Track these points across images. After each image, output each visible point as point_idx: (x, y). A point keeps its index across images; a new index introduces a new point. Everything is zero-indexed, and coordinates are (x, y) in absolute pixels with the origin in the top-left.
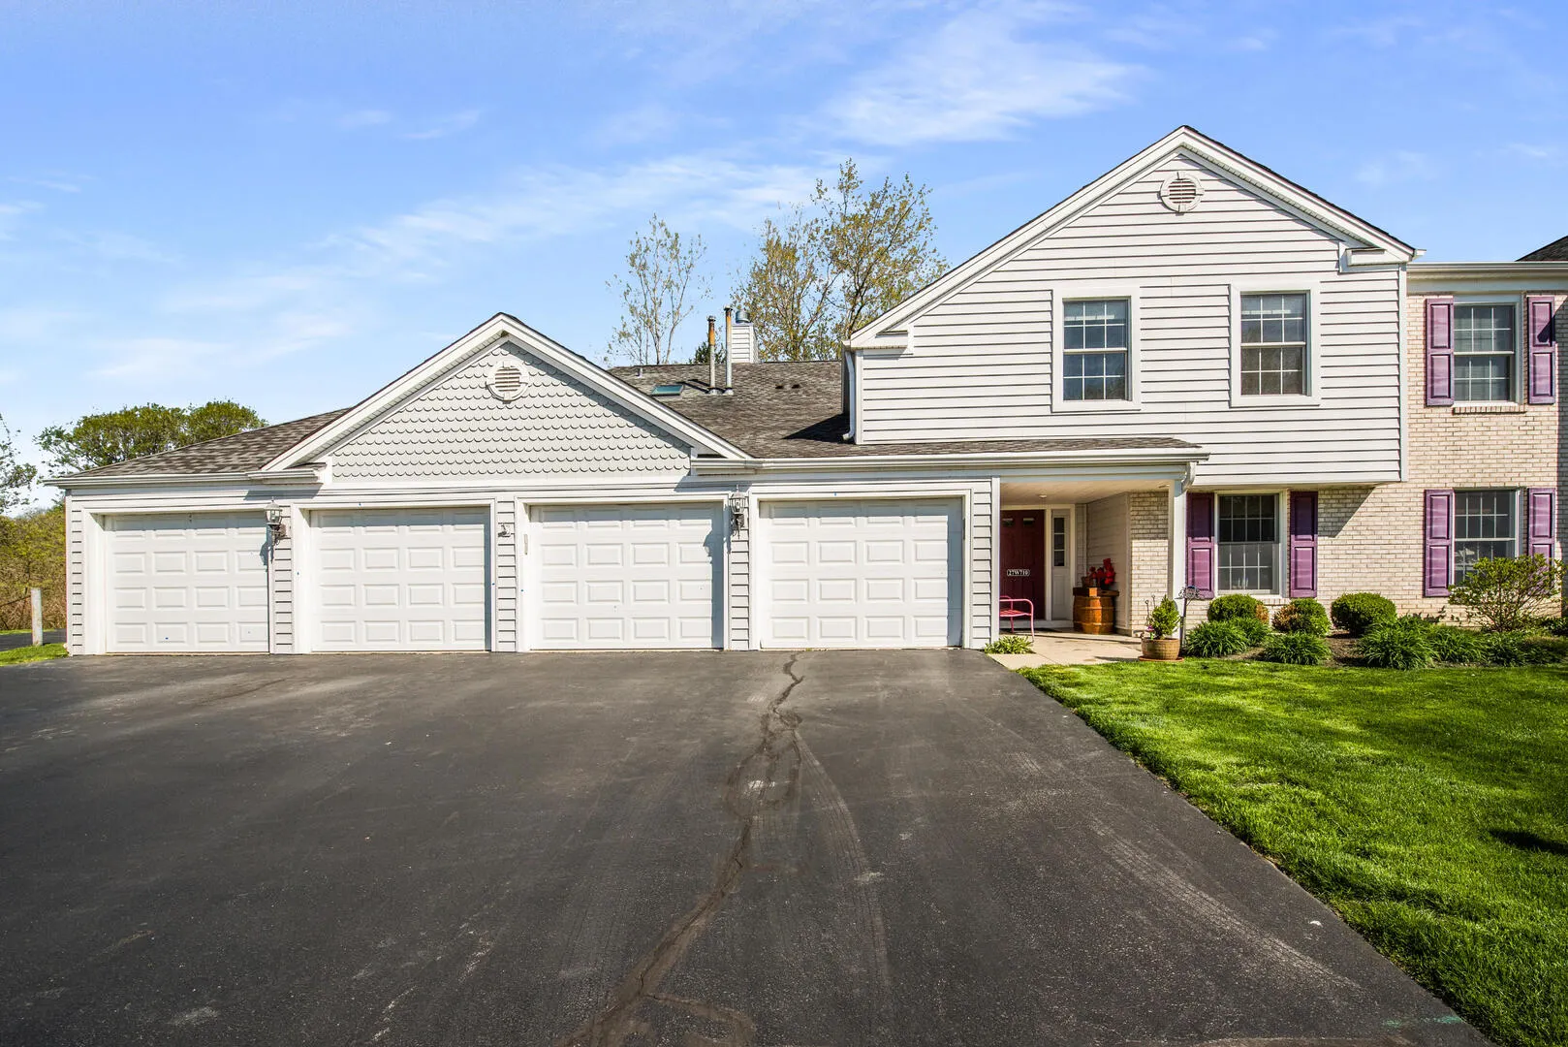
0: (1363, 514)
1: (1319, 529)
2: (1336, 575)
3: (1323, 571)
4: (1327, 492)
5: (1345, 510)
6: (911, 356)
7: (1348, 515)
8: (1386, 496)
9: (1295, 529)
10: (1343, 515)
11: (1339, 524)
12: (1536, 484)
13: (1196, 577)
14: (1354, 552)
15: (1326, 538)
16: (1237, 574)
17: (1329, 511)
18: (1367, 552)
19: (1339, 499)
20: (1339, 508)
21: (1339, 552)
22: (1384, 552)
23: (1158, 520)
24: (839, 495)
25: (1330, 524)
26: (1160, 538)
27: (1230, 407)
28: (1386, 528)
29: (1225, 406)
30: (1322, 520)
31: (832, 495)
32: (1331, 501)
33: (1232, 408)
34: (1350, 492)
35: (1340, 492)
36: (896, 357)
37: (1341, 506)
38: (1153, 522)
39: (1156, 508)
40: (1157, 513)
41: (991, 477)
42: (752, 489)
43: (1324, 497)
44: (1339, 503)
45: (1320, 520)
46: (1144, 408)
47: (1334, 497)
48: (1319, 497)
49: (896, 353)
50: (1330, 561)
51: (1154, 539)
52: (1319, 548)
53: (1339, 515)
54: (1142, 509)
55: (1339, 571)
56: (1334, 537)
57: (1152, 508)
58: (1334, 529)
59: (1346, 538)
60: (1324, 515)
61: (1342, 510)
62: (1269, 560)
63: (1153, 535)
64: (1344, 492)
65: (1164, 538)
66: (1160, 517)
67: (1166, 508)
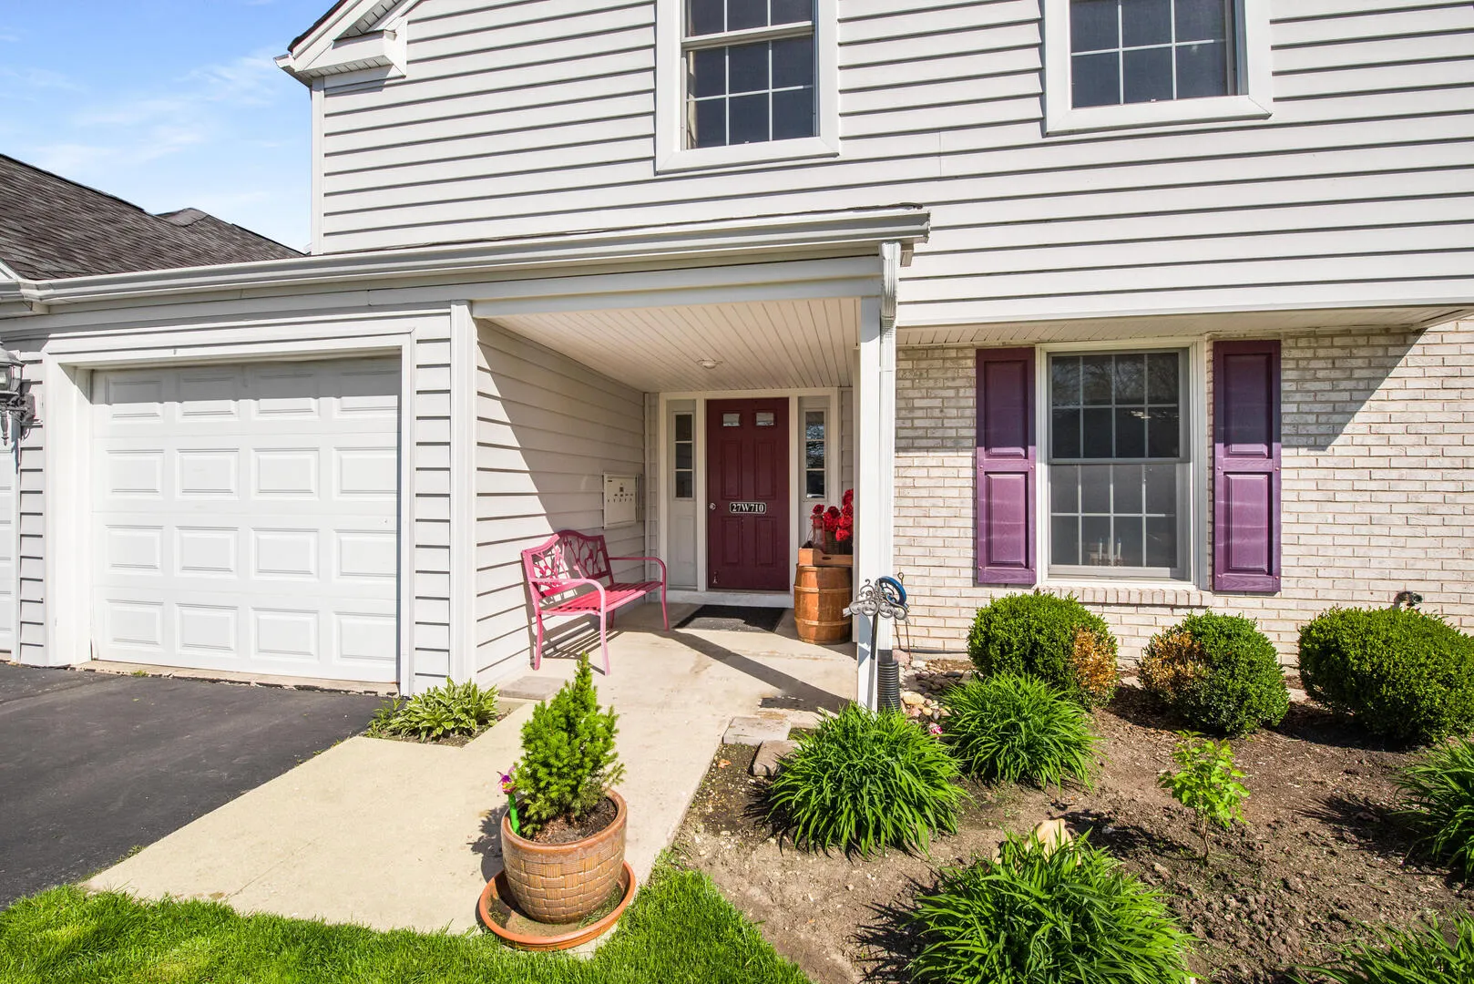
0: (1394, 395)
1: (1285, 430)
2: (1328, 540)
3: (1297, 529)
4: (1303, 342)
5: (1350, 385)
6: (402, 81)
7: (1357, 395)
8: (1454, 350)
9: (1224, 433)
10: (1346, 396)
11: (1337, 418)
13: (994, 537)
14: (1373, 486)
15: (1303, 451)
16: (1096, 530)
17: (1308, 386)
18: (1403, 486)
19: (1334, 360)
20: (1332, 380)
21: (1338, 486)
22: (1451, 486)
23: (913, 409)
24: (181, 353)
25: (1312, 419)
26: (920, 449)
27: (1045, 134)
28: (1455, 428)
29: (1032, 133)
30: (1294, 408)
31: (169, 354)
32: (1314, 364)
33: (1051, 139)
34: (1362, 341)
35: (1337, 341)
36: (377, 85)
37: (1337, 374)
38: (905, 413)
39: (908, 384)
40: (911, 393)
41: (448, 304)
42: (51, 346)
43: (1296, 353)
44: (1334, 367)
45: (1285, 408)
46: (847, 150)
47: (1321, 353)
48: (1285, 354)
49: (372, 77)
50: (1313, 507)
51: (906, 449)
52: (1284, 474)
53: (1334, 396)
55: (1336, 529)
56: (1323, 448)
58: (1323, 429)
59: (1351, 451)
60: (1298, 397)
61: (1344, 385)
62: (1167, 499)
64: (1347, 341)
65: (928, 449)
66: (918, 403)
67: (931, 383)
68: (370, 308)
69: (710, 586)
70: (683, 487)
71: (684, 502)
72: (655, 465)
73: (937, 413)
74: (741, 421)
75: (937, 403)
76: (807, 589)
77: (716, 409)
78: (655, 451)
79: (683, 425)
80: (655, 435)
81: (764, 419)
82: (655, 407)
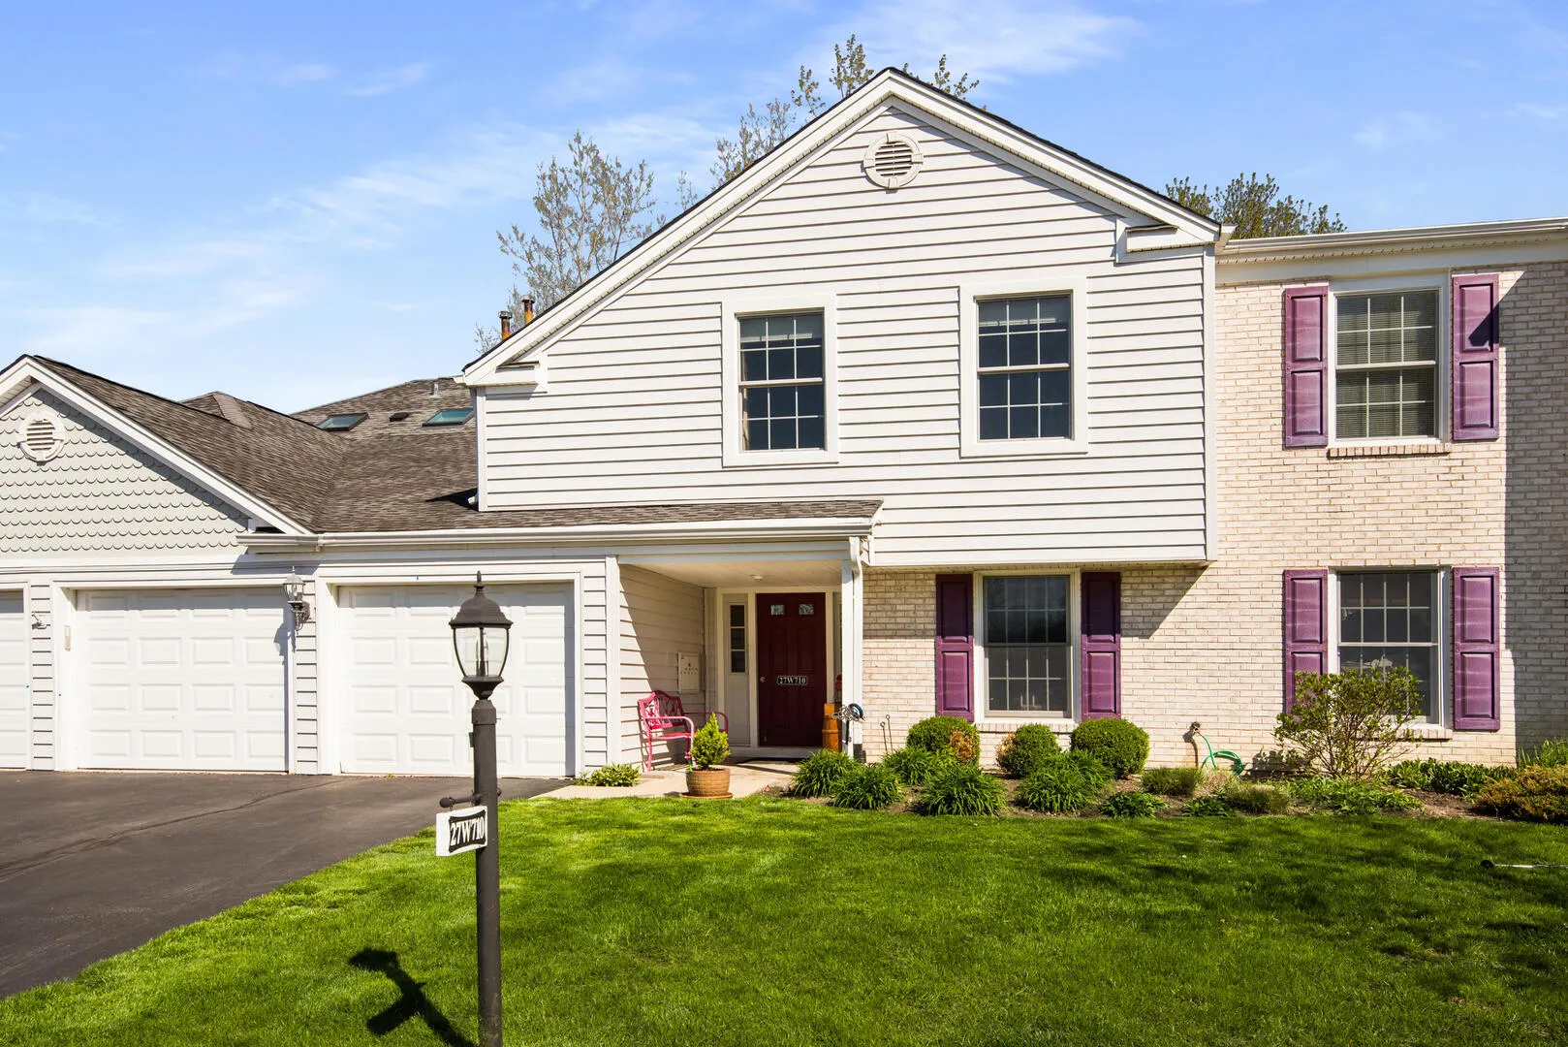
0: (1189, 606)
1: (1123, 626)
2: (1151, 692)
3: (1132, 686)
4: (1135, 573)
5: (1162, 599)
6: (544, 395)
7: (1168, 606)
8: (1224, 579)
9: (1087, 629)
10: (1161, 606)
11: (1155, 619)
12: (1468, 561)
13: (948, 692)
14: (1177, 659)
15: (1136, 639)
16: (1018, 688)
17: (1138, 600)
18: (1194, 659)
19: (1153, 584)
20: (1152, 596)
21: (1156, 659)
22: (1223, 660)
23: (897, 611)
24: (422, 580)
25: (1140, 619)
26: (899, 636)
27: (961, 458)
28: (1224, 625)
29: (954, 456)
30: (1129, 613)
31: (413, 580)
32: (1142, 587)
33: (964, 460)
34: (1170, 573)
35: (1156, 573)
36: (528, 397)
37: (1156, 593)
38: (889, 614)
39: (893, 595)
40: (895, 601)
41: (604, 557)
42: (319, 571)
43: (1131, 580)
44: (1153, 589)
45: (1123, 613)
46: (843, 460)
47: (1146, 580)
48: (1124, 580)
49: (524, 391)
50: (1142, 672)
51: (891, 637)
52: (1123, 653)
53: (1153, 606)
54: (874, 596)
55: (1155, 686)
56: (1148, 637)
57: (887, 595)
58: (1146, 626)
59: (1163, 639)
60: (1132, 606)
61: (1159, 599)
63: (890, 633)
64: (1162, 573)
65: (906, 637)
66: (898, 608)
67: (907, 595)
68: (553, 557)
69: (761, 743)
70: (738, 664)
71: (739, 676)
72: (714, 646)
73: (911, 614)
74: (785, 610)
75: (912, 607)
76: (830, 731)
77: (763, 600)
78: (714, 634)
79: (737, 614)
80: (714, 624)
81: (806, 609)
82: (713, 601)
